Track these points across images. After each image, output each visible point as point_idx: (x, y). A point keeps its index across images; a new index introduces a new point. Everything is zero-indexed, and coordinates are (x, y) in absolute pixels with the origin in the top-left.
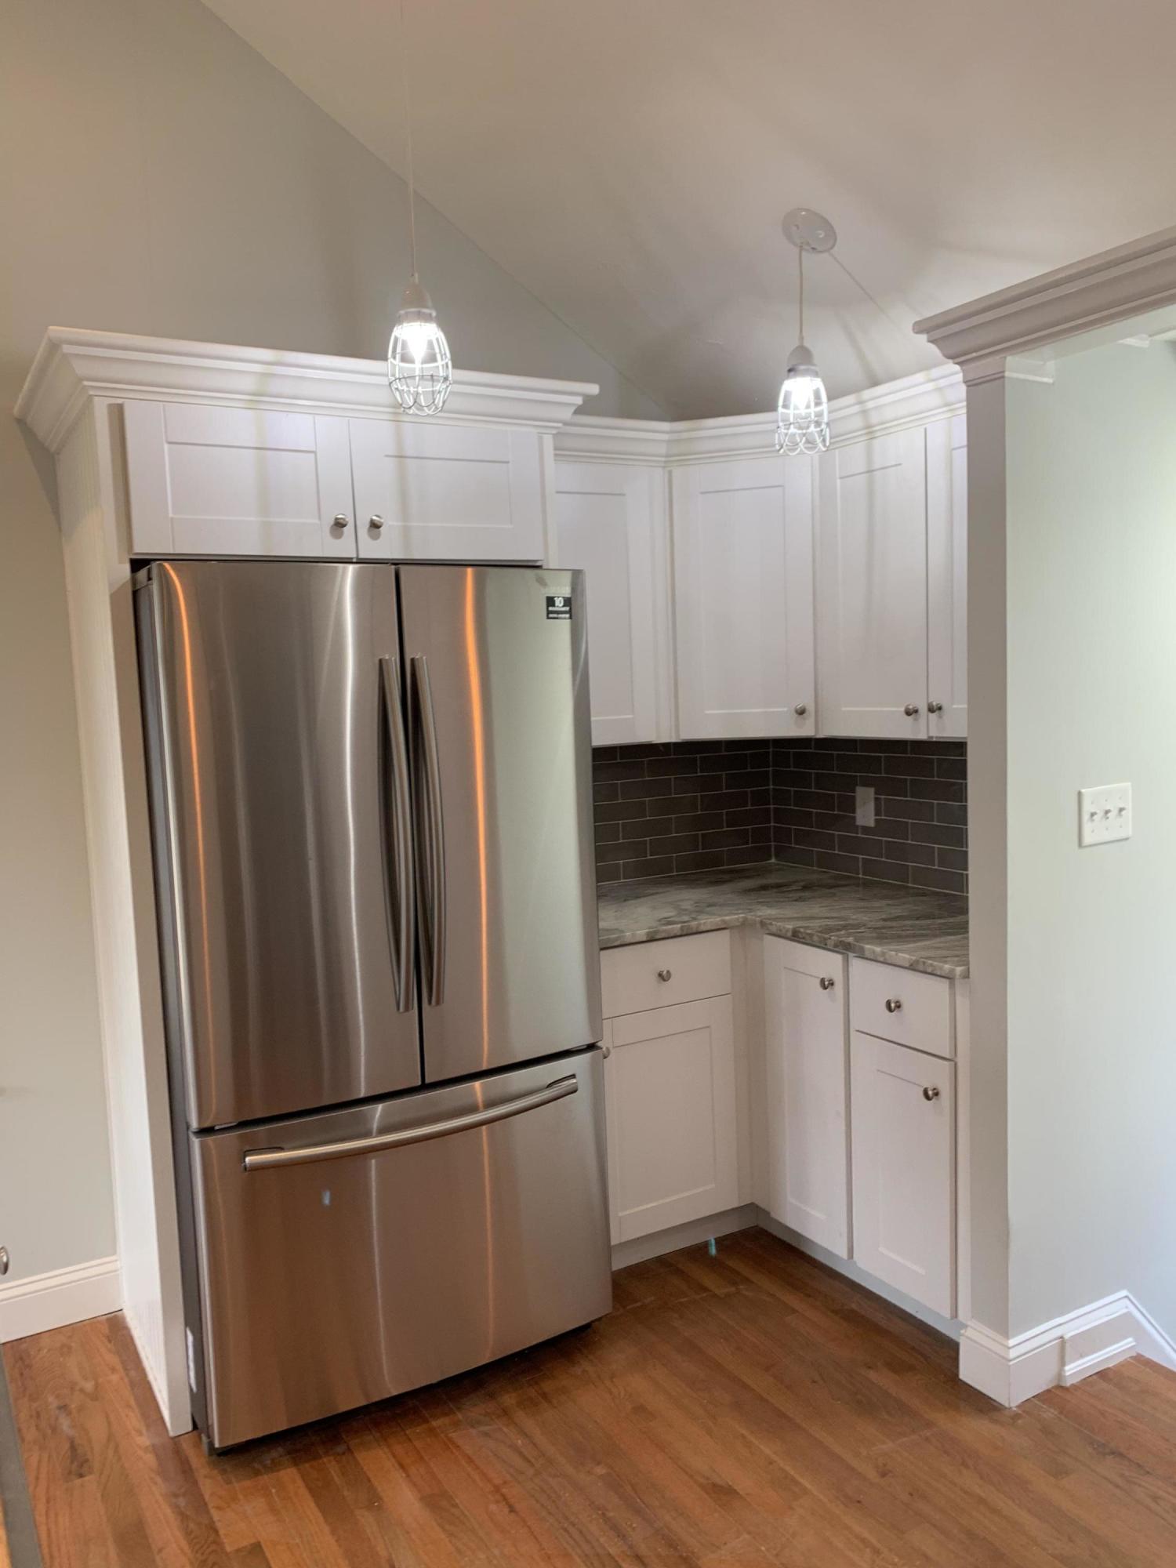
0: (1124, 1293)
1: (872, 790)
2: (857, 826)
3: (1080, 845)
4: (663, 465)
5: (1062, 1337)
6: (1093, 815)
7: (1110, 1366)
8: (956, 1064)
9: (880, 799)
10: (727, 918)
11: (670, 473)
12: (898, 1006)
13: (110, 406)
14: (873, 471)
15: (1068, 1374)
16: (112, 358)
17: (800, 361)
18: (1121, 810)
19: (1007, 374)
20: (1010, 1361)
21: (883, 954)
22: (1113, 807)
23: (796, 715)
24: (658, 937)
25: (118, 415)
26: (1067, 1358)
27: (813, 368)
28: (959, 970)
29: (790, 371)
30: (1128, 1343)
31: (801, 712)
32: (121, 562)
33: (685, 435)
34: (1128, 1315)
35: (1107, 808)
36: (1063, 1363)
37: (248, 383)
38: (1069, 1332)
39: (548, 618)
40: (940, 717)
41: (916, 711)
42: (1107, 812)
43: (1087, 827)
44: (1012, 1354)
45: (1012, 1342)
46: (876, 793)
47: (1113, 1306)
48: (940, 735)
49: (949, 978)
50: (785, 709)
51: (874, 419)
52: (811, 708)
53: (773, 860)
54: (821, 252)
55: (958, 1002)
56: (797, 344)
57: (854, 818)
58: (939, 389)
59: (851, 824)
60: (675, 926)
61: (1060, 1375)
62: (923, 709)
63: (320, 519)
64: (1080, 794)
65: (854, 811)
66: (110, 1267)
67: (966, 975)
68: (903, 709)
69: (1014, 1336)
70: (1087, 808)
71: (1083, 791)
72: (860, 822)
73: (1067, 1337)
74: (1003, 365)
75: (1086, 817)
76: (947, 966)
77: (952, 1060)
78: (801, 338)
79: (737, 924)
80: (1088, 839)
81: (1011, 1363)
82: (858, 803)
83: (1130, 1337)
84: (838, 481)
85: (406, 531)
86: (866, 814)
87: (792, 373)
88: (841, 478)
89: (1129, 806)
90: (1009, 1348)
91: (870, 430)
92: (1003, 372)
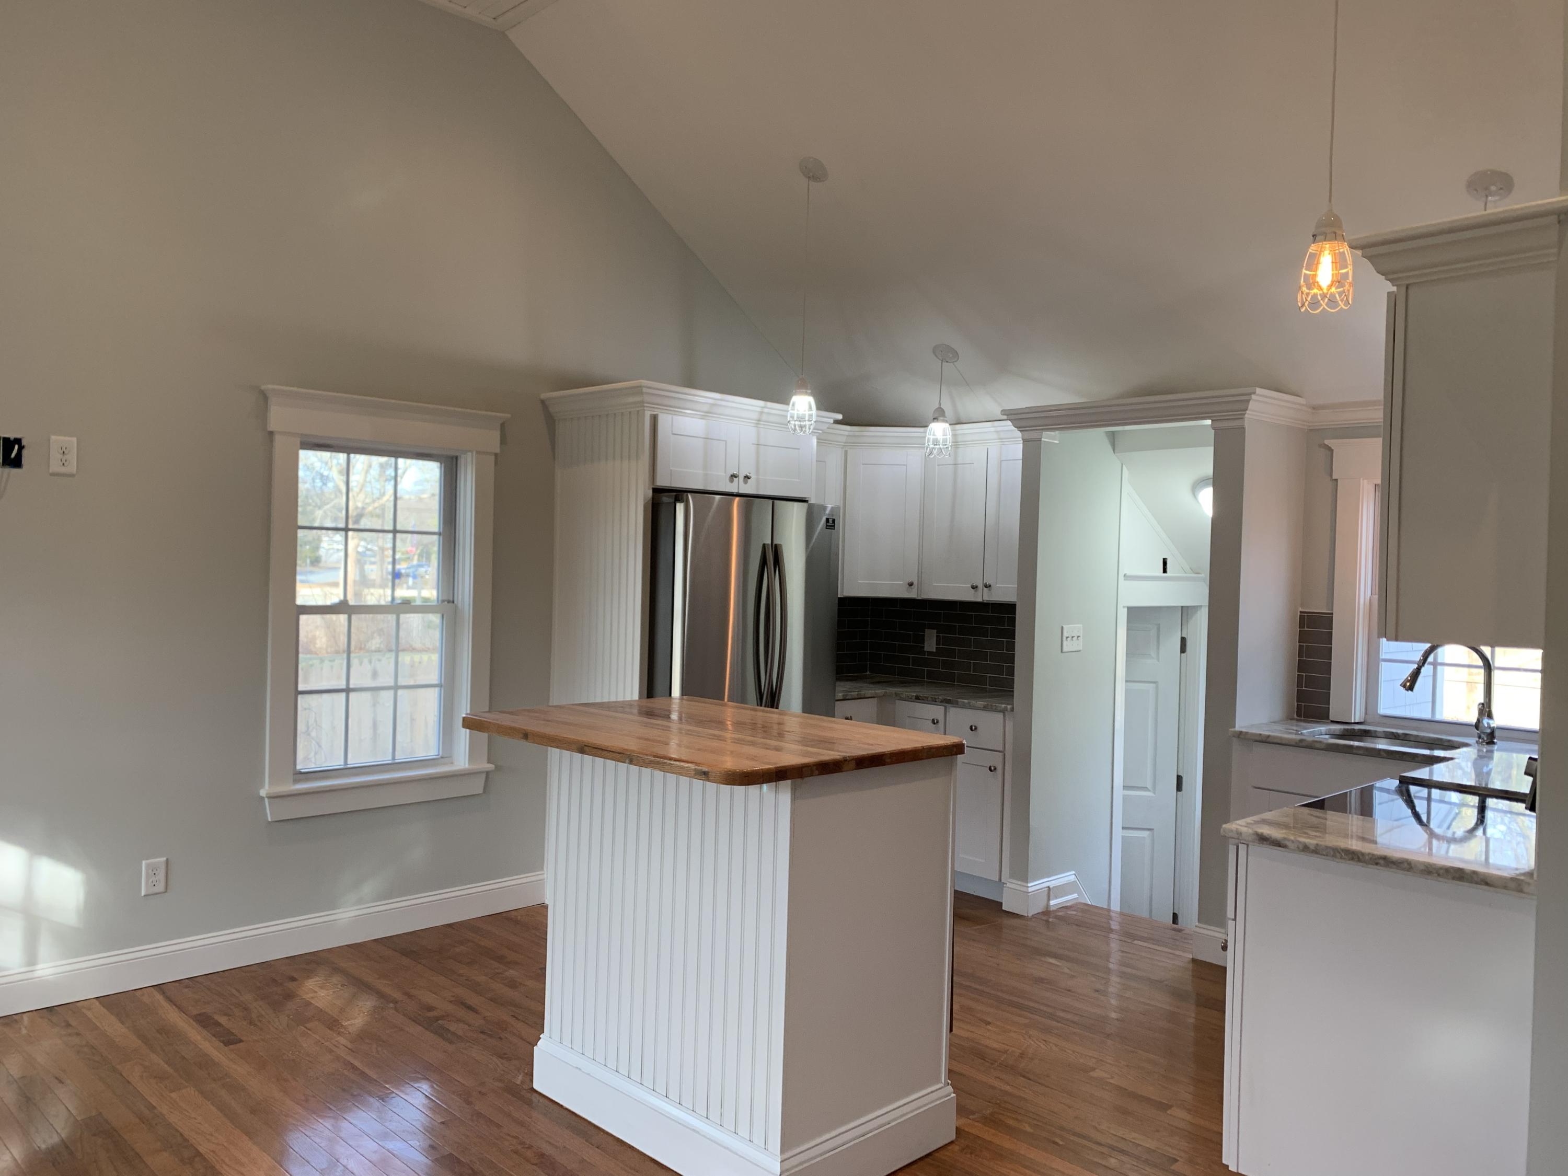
0: (1074, 872)
1: (935, 631)
2: (925, 652)
3: (1062, 652)
4: (842, 447)
5: (1049, 887)
6: (1067, 637)
7: (1068, 905)
8: (1004, 755)
9: (940, 636)
10: (877, 691)
11: (846, 452)
12: (976, 728)
13: (651, 415)
14: (958, 464)
15: (1051, 904)
16: (657, 395)
17: (939, 415)
18: (1078, 637)
19: (1043, 439)
20: (1029, 893)
21: (969, 703)
22: (1075, 634)
23: (908, 586)
24: (848, 698)
25: (654, 419)
26: (1051, 898)
27: (945, 419)
28: (1009, 707)
29: (934, 419)
30: (1075, 896)
31: (911, 584)
32: (649, 489)
33: (857, 434)
34: (1075, 881)
35: (1073, 635)
36: (1049, 900)
37: (705, 408)
38: (1052, 884)
39: (826, 528)
40: (990, 590)
41: (977, 587)
42: (1073, 637)
43: (1065, 643)
44: (1030, 890)
45: (1029, 885)
46: (937, 633)
47: (1069, 877)
48: (988, 599)
49: (1003, 711)
50: (901, 583)
51: (960, 439)
52: (915, 583)
53: (868, 673)
54: (950, 362)
55: (1006, 723)
56: (937, 406)
57: (923, 647)
58: (997, 432)
59: (921, 650)
60: (855, 693)
61: (1048, 905)
62: (980, 586)
63: (725, 473)
64: (1062, 628)
65: (923, 643)
66: (540, 877)
67: (1012, 710)
68: (970, 586)
69: (1031, 882)
70: (1065, 634)
71: (1064, 626)
72: (927, 648)
73: (1051, 887)
74: (1042, 435)
75: (1064, 638)
76: (1003, 706)
77: (1003, 752)
78: (940, 404)
79: (881, 695)
80: (1065, 650)
81: (1029, 894)
82: (926, 638)
83: (1076, 893)
84: (937, 466)
85: (758, 480)
86: (930, 644)
87: (935, 420)
88: (938, 465)
89: (1081, 636)
90: (1028, 887)
91: (955, 444)
92: (1041, 438)
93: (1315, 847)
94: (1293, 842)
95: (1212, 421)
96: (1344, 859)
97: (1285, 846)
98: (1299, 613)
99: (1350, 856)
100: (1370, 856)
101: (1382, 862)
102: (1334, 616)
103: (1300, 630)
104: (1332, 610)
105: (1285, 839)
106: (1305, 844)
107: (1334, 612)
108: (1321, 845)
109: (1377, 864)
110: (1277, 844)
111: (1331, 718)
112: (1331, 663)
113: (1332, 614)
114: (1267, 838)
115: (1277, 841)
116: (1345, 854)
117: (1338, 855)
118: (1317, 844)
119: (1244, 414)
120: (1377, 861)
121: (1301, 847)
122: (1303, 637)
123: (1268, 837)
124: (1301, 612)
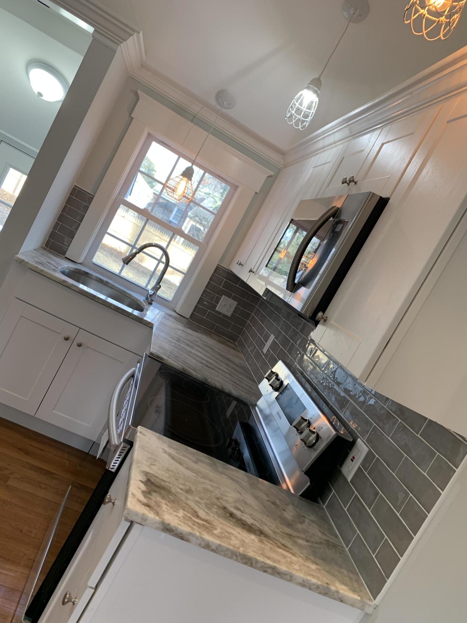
93: (216, 548)
94: (197, 538)
95: (95, 30)
96: (239, 562)
97: (188, 540)
98: (74, 186)
99: (244, 561)
100: (263, 564)
101: (270, 571)
102: (94, 198)
103: (69, 196)
104: (95, 194)
105: (190, 534)
106: (208, 543)
107: (95, 196)
108: (222, 547)
109: (265, 571)
110: (181, 536)
111: (66, 256)
112: (80, 224)
113: (94, 196)
114: (172, 529)
115: (181, 534)
116: (241, 559)
117: (235, 557)
118: (220, 545)
119: (122, 43)
120: (266, 569)
121: (203, 544)
122: (69, 201)
123: (174, 529)
124: (75, 186)
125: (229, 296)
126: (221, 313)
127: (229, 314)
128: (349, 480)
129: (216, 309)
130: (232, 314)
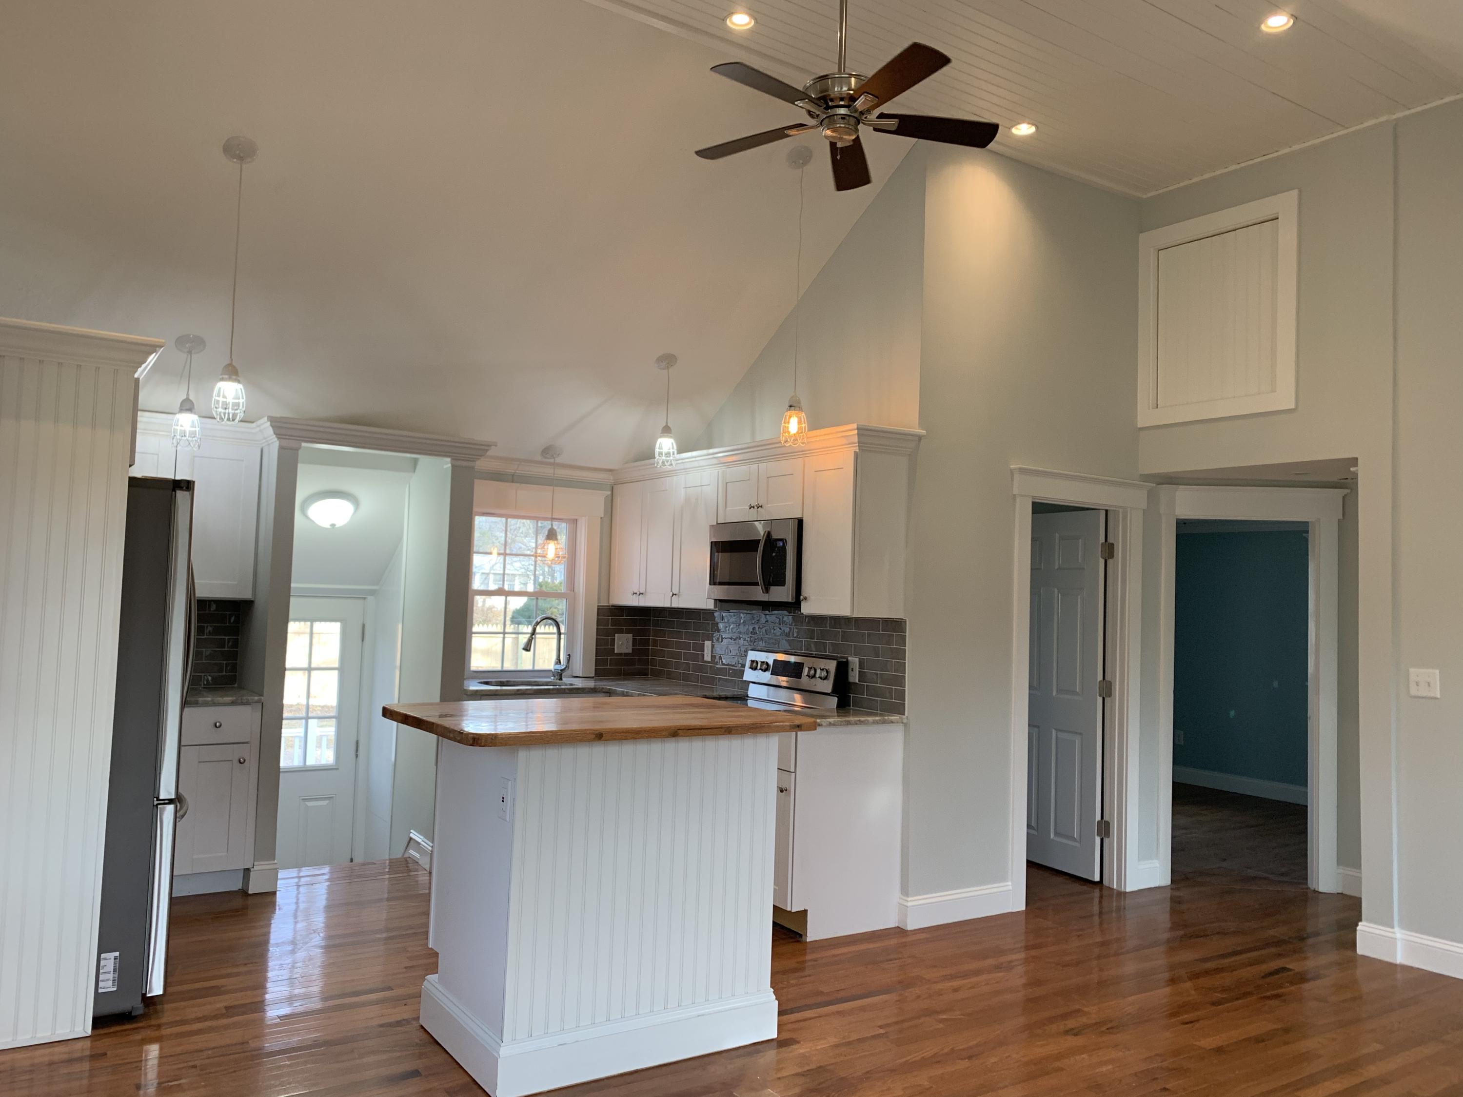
17: (187, 406)
21: (213, 701)
27: (194, 411)
29: (181, 409)
55: (253, 715)
56: (185, 398)
74: (299, 445)
76: (251, 698)
87: (183, 411)
92: (299, 449)
95: (452, 459)
125: (621, 631)
126: (622, 654)
127: (630, 651)
128: (857, 681)
129: (616, 652)
130: (633, 649)
